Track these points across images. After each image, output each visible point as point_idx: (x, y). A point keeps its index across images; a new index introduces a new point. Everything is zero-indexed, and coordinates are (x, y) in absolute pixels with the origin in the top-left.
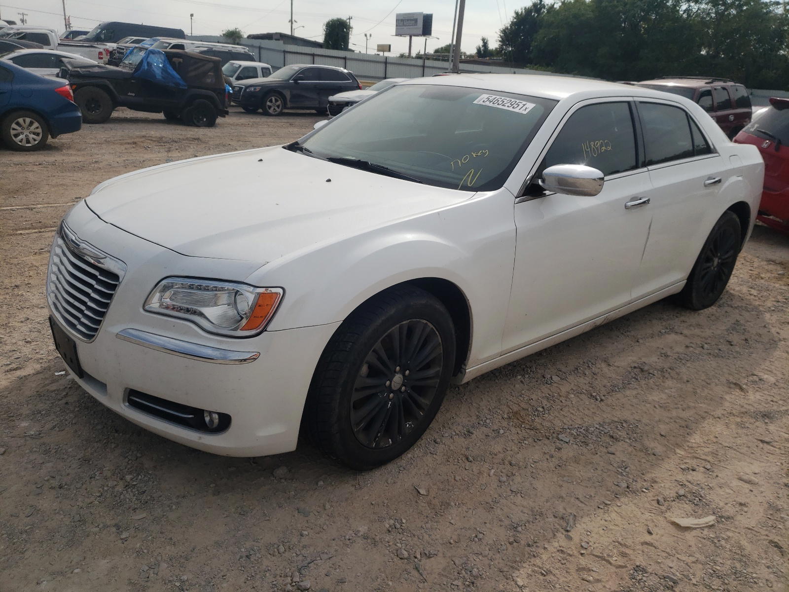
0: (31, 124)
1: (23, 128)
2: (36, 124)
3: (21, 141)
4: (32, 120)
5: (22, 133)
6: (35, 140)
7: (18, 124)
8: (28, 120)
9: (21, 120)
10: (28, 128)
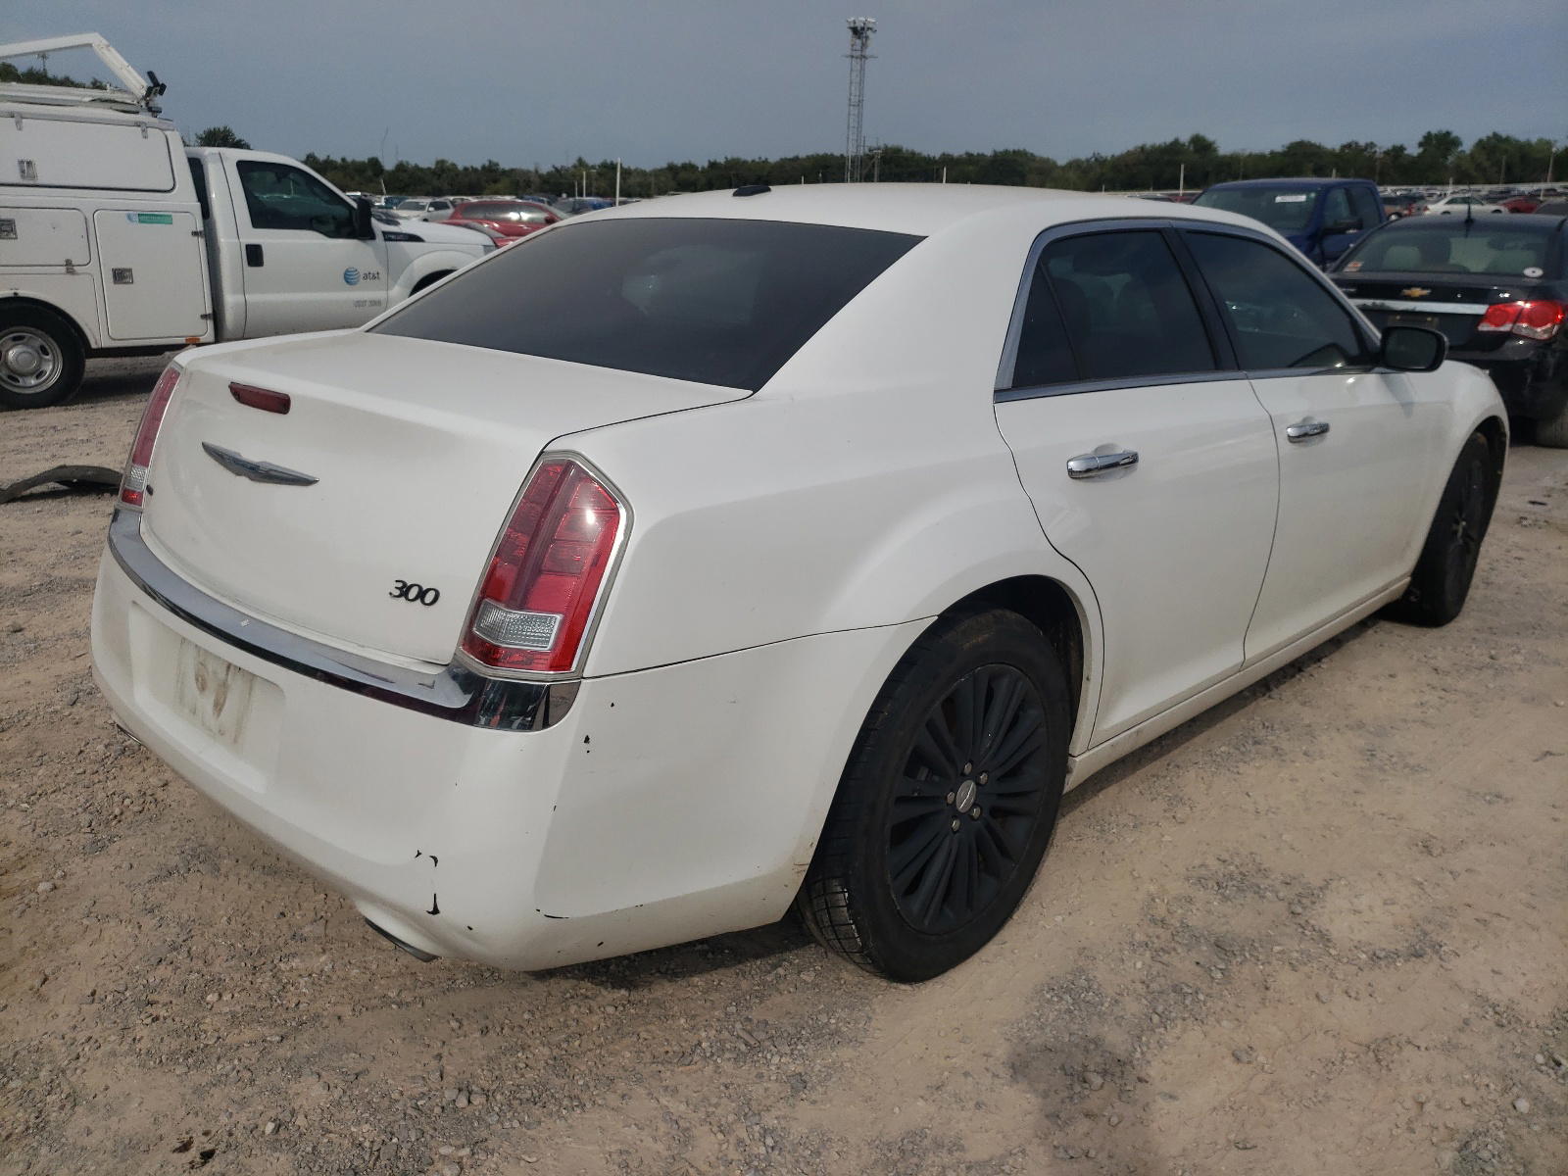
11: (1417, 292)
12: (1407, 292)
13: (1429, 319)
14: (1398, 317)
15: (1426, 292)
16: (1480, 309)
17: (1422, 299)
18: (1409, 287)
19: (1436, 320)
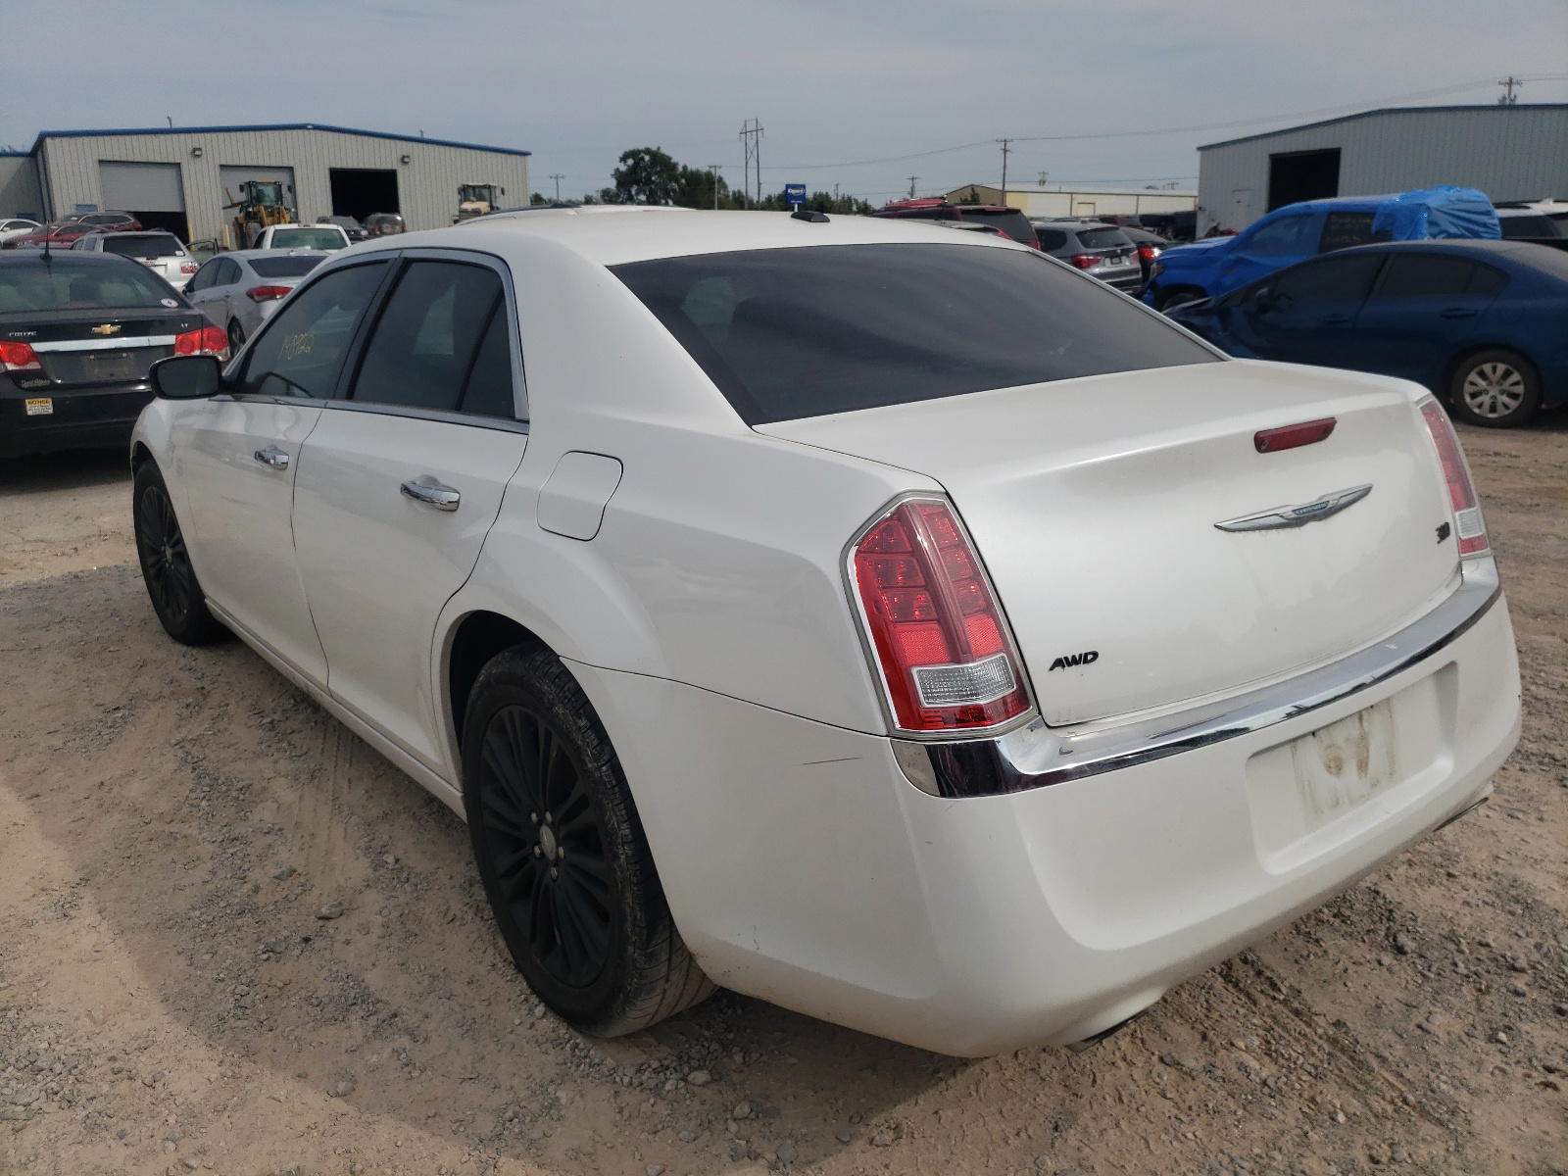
0: (1507, 374)
1: (1490, 384)
2: (1516, 377)
3: (1480, 406)
4: (1511, 368)
5: (1486, 392)
6: (1506, 407)
7: (1482, 375)
8: (1501, 367)
9: (1487, 368)
10: (1499, 383)
11: (108, 329)
12: (96, 330)
13: (124, 355)
14: (92, 357)
15: (115, 328)
16: (170, 339)
17: (113, 335)
18: (98, 325)
19: (131, 355)
